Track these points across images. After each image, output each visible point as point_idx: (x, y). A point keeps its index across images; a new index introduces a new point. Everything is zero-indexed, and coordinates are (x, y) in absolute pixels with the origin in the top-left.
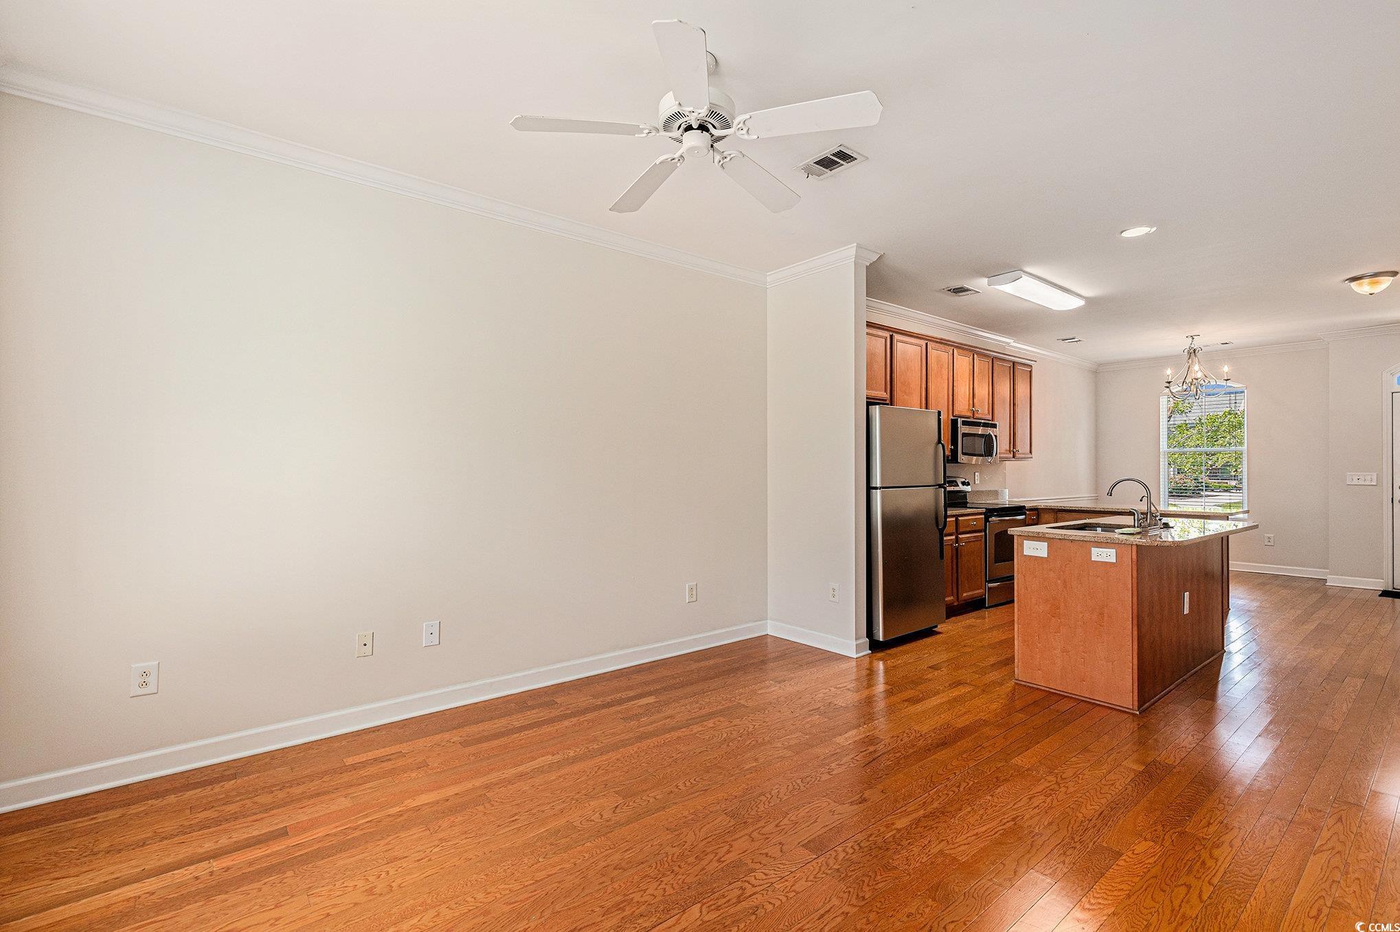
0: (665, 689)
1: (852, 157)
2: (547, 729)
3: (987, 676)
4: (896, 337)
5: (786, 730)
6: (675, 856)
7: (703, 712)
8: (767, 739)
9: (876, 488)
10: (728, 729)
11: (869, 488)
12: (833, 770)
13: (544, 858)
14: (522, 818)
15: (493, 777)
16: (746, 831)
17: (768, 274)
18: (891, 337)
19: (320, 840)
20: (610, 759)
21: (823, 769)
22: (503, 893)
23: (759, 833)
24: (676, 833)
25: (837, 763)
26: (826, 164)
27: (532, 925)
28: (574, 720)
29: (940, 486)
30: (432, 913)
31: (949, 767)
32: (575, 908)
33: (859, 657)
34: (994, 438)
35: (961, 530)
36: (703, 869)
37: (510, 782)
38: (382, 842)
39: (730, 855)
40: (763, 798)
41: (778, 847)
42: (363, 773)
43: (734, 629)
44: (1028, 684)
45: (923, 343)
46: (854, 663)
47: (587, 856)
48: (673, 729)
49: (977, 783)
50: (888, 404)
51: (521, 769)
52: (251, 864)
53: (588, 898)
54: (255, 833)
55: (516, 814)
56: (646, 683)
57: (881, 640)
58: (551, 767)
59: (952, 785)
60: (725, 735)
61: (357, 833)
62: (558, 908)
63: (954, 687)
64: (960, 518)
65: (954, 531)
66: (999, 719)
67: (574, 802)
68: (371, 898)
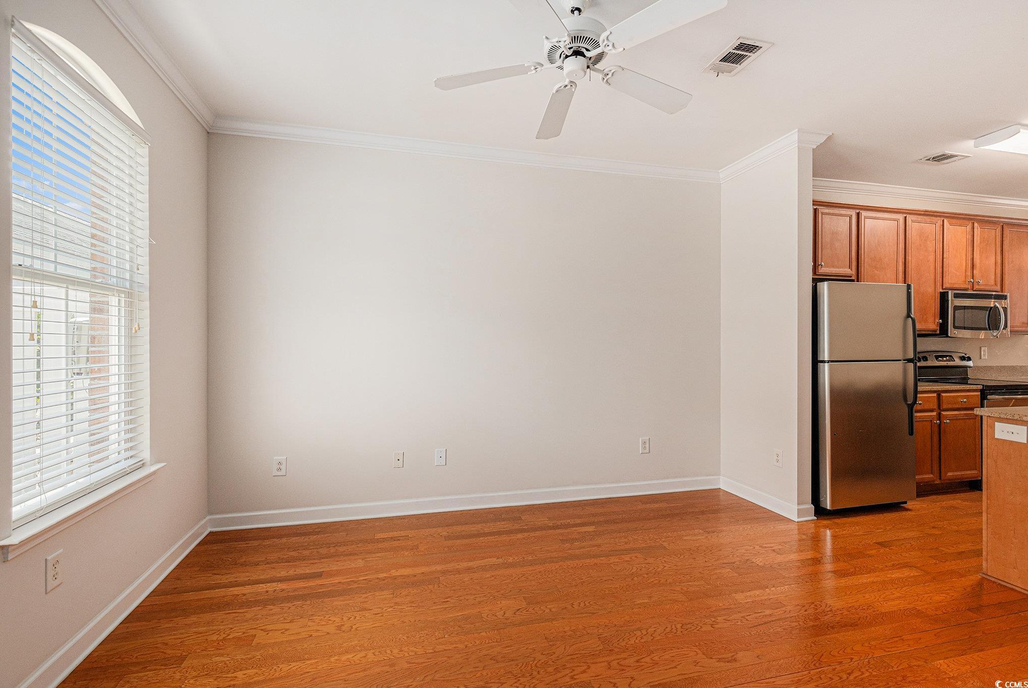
0: (607, 522)
1: (758, 47)
2: (504, 538)
3: (948, 563)
4: (864, 214)
5: (691, 577)
6: (540, 662)
7: (627, 547)
8: (670, 580)
9: (823, 362)
10: (639, 565)
11: (816, 362)
12: (717, 623)
13: (449, 635)
14: (452, 601)
15: (450, 566)
16: (608, 659)
17: (720, 171)
18: (858, 214)
19: (333, 585)
20: (534, 570)
21: (708, 620)
22: (411, 654)
23: (618, 663)
24: (551, 643)
25: (724, 617)
26: (733, 58)
27: (415, 684)
28: (526, 534)
29: (910, 361)
30: (363, 654)
31: (849, 650)
32: (448, 681)
33: (802, 522)
34: (1001, 310)
35: (945, 407)
36: (556, 680)
37: (459, 572)
38: (364, 596)
39: (584, 675)
40: (639, 633)
41: (629, 681)
42: (380, 545)
43: (686, 480)
44: (999, 582)
45: (901, 217)
46: (794, 527)
47: (478, 642)
48: (595, 556)
49: (874, 676)
50: (853, 281)
51: (471, 564)
52: (295, 590)
53: (460, 676)
54: (308, 571)
55: (449, 597)
56: (594, 515)
57: (828, 508)
58: (493, 567)
59: (842, 671)
60: (634, 570)
61: (356, 586)
62: (437, 676)
63: (897, 569)
64: (943, 395)
65: (936, 407)
66: (939, 612)
67: (491, 598)
68: (338, 632)
